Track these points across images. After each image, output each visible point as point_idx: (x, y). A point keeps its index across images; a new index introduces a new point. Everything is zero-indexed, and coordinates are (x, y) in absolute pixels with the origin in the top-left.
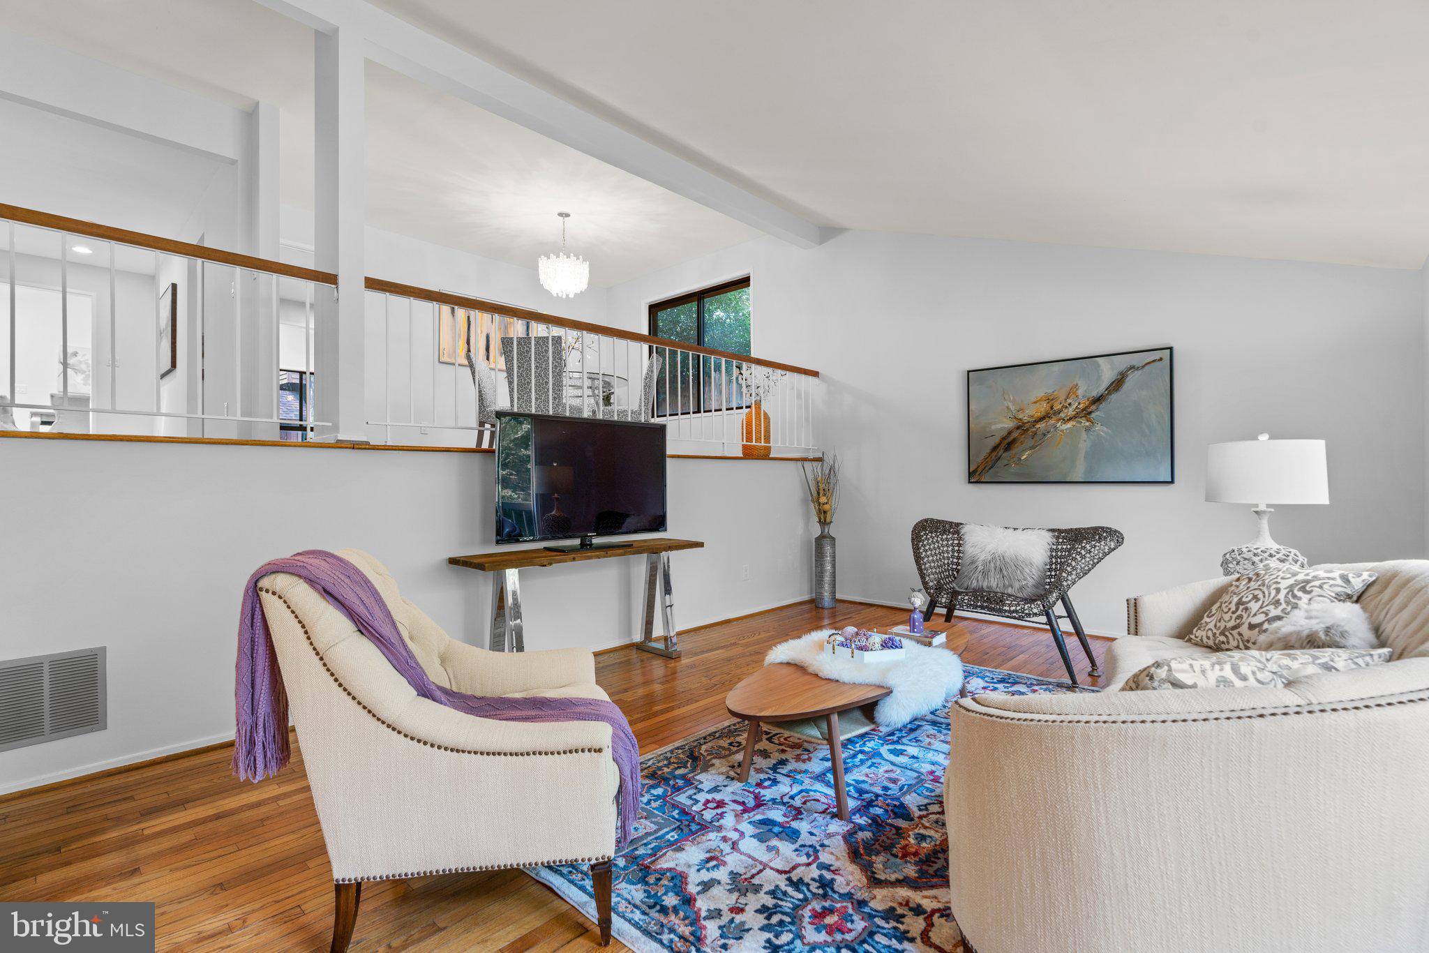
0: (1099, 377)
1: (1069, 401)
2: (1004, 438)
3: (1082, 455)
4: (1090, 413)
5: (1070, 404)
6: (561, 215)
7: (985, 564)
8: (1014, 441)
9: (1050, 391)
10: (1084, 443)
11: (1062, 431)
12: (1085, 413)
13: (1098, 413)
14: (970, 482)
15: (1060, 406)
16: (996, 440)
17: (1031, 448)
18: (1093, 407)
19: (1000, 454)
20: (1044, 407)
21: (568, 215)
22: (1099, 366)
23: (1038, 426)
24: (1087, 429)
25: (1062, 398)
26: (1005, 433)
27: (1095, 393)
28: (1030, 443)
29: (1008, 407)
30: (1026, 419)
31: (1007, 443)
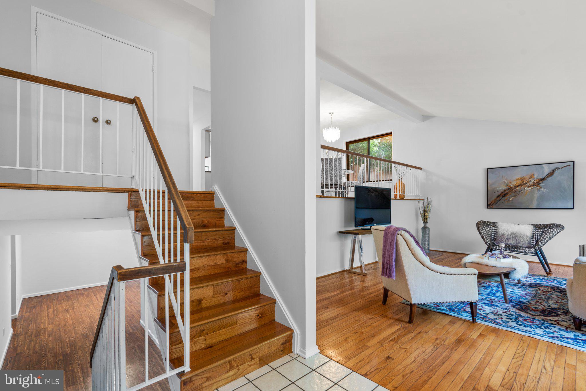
0: (543, 171)
1: (530, 180)
2: (502, 193)
3: (535, 199)
4: (540, 184)
5: (531, 181)
6: (330, 113)
7: (508, 236)
8: (507, 194)
9: (523, 176)
10: (537, 194)
11: (527, 190)
12: (537, 184)
13: (542, 184)
14: (487, 208)
15: (526, 182)
16: (499, 193)
17: (514, 196)
18: (541, 182)
19: (501, 198)
20: (520, 182)
21: (333, 113)
22: (543, 167)
23: (517, 188)
24: (538, 190)
25: (528, 178)
26: (503, 191)
27: (541, 177)
28: (514, 194)
29: (504, 182)
30: (512, 186)
31: (504, 194)
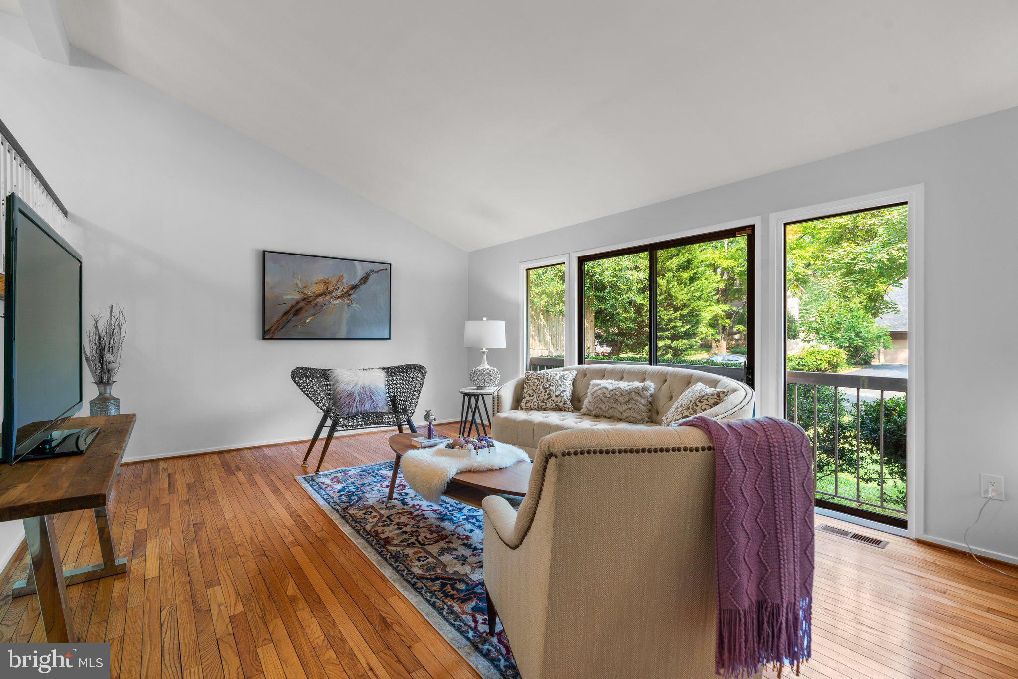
0: (356, 273)
1: (338, 286)
2: (293, 306)
3: (345, 322)
4: (350, 295)
5: (338, 288)
8: (301, 309)
9: (326, 277)
10: (346, 315)
11: (333, 305)
12: (347, 295)
13: (354, 296)
14: (264, 338)
15: (332, 288)
16: (287, 307)
17: (313, 315)
18: (352, 292)
19: (290, 317)
20: (321, 288)
22: (355, 266)
23: (317, 300)
24: (348, 305)
25: (334, 282)
26: (294, 302)
27: (353, 283)
28: (312, 311)
29: (297, 284)
30: (309, 294)
31: (296, 310)
